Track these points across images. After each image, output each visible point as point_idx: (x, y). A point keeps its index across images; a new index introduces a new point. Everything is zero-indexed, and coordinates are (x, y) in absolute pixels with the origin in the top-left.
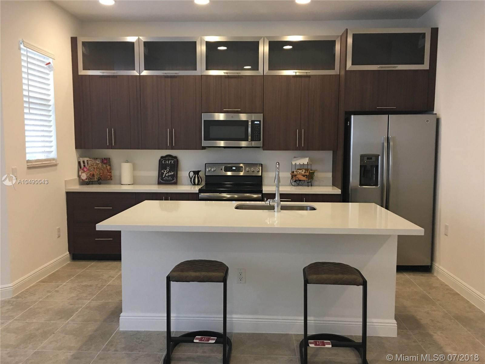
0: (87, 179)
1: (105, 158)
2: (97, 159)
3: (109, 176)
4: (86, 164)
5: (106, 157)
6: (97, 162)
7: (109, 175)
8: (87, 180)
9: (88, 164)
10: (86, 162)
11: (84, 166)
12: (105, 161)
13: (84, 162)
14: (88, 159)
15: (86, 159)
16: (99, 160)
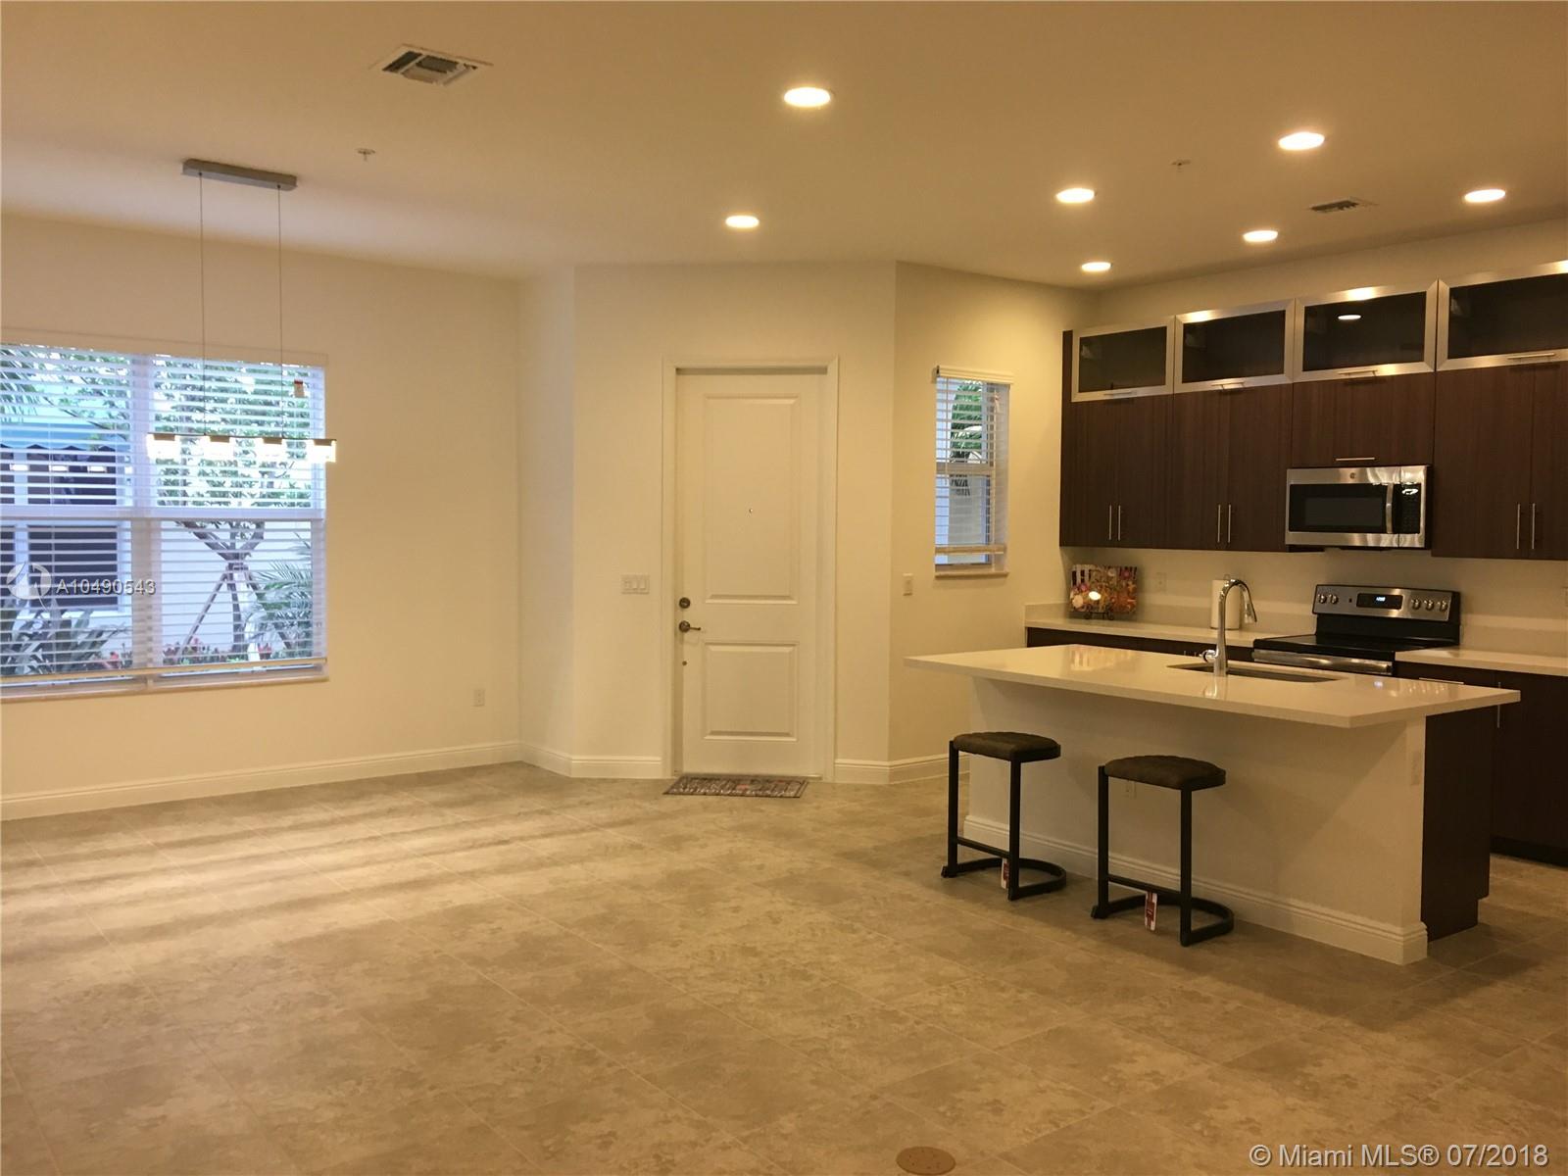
0: (1083, 607)
1: (1126, 568)
2: (1109, 568)
3: (1129, 606)
4: (1086, 578)
5: (1129, 566)
6: (1110, 574)
7: (1129, 603)
8: (1083, 610)
9: (1090, 577)
10: (1086, 573)
11: (1083, 581)
12: (1127, 574)
13: (1083, 573)
14: (1092, 567)
15: (1087, 568)
16: (1113, 570)
